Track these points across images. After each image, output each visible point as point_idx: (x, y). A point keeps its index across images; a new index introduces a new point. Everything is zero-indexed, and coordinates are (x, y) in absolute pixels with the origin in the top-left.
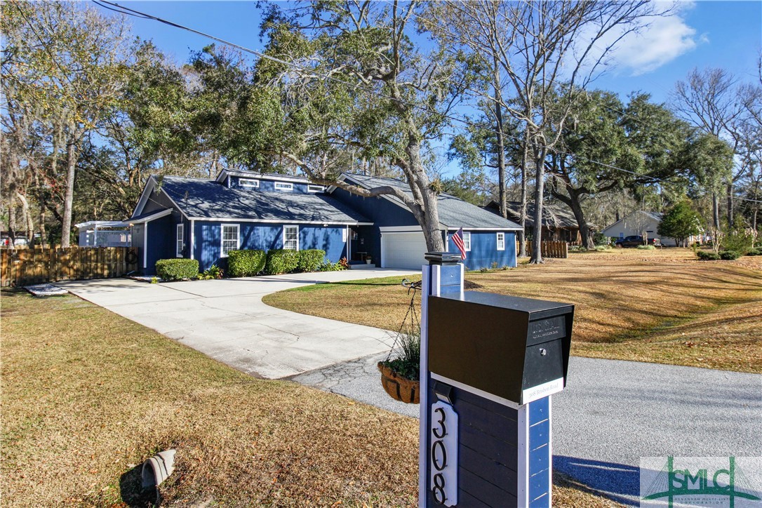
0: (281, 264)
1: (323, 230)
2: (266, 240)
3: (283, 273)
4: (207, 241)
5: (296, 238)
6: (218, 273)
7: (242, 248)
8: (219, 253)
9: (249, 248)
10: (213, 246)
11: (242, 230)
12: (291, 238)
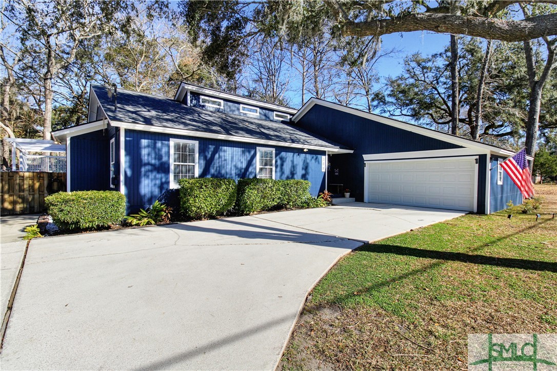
0: (258, 200)
1: (303, 156)
2: (236, 166)
3: (260, 212)
4: (148, 164)
5: (272, 165)
6: (163, 213)
7: (202, 175)
8: (168, 183)
9: (213, 176)
10: (158, 172)
11: (202, 151)
12: (266, 165)
